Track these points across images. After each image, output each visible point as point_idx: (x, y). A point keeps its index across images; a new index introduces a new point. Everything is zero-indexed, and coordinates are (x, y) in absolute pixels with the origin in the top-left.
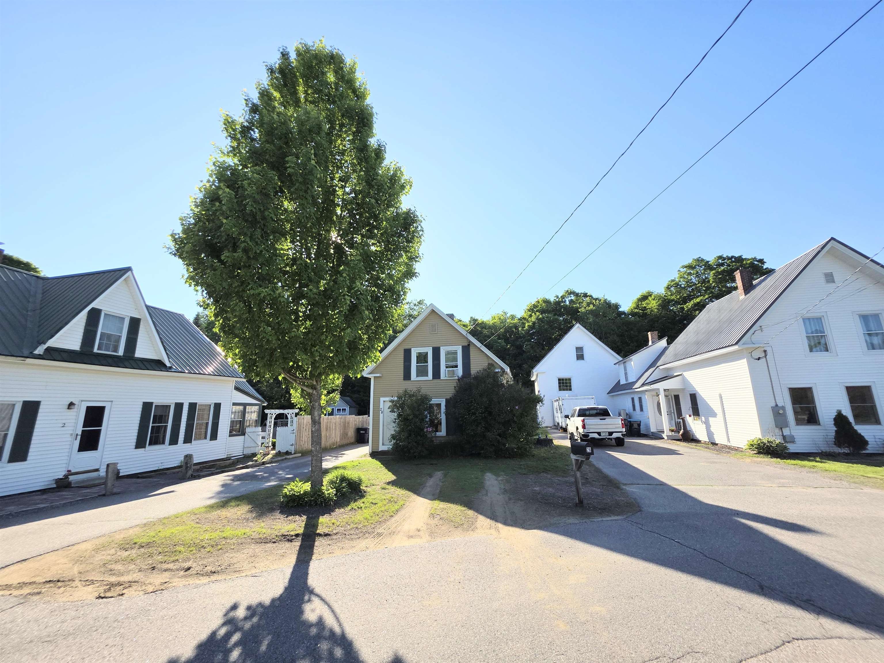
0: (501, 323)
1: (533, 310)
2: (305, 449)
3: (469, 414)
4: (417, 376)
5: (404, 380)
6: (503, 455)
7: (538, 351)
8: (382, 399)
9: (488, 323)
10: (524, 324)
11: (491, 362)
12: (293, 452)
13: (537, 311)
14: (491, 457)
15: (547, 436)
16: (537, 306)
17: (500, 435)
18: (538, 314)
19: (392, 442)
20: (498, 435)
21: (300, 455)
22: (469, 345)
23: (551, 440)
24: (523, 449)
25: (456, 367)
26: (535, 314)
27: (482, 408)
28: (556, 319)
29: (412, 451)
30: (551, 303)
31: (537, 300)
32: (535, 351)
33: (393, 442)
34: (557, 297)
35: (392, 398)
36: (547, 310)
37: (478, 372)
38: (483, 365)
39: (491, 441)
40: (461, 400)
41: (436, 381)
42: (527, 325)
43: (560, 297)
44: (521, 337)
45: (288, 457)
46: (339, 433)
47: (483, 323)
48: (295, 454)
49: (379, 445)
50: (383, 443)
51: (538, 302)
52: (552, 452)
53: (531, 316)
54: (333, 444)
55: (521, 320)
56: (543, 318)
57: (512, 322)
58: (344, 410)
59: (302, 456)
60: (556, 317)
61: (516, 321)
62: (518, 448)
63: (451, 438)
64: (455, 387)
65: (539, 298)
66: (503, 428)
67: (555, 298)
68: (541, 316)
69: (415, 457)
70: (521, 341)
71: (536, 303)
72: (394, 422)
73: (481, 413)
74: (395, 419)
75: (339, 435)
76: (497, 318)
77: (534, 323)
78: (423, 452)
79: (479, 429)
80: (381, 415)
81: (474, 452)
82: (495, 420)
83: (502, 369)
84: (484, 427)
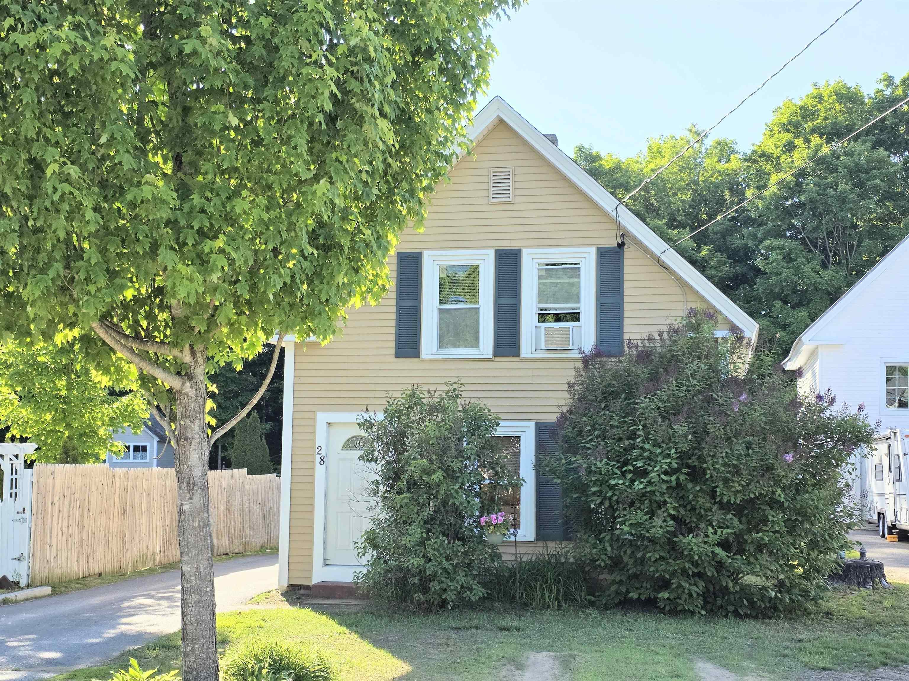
0: (682, 169)
1: (797, 125)
2: (58, 572)
3: (623, 474)
4: (442, 345)
5: (397, 355)
6: (731, 608)
7: (807, 269)
8: (322, 418)
9: (635, 167)
10: (762, 175)
11: (697, 305)
12: (23, 582)
13: (813, 131)
14: (692, 613)
15: (863, 554)
16: (814, 114)
17: (724, 545)
18: (816, 140)
19: (368, 557)
20: (719, 545)
21: (48, 590)
22: (621, 245)
23: (879, 567)
24: (796, 591)
25: (575, 317)
26: (807, 141)
27: (669, 455)
28: (880, 161)
29: (435, 586)
30: (863, 103)
31: (812, 91)
32: (798, 271)
33: (371, 554)
34: (889, 81)
35: (366, 416)
36: (850, 129)
37: (650, 339)
38: (674, 313)
39: (695, 564)
40: (594, 429)
41: (505, 362)
42: (774, 179)
43: (897, 81)
44: (748, 221)
45: (11, 596)
46: (160, 524)
47: (617, 168)
48: (28, 586)
49: (311, 563)
50: (325, 560)
51: (820, 98)
52: (886, 603)
53: (790, 147)
54: (144, 559)
55: (755, 161)
56: (835, 155)
57: (722, 166)
58: (140, 449)
59: (55, 592)
60: (882, 152)
61: (735, 163)
62: (780, 586)
63: (553, 547)
64: (570, 385)
65: (822, 83)
66: (736, 522)
67: (882, 86)
68: (826, 150)
69: (443, 604)
70: (754, 236)
71: (810, 103)
72: (375, 493)
73: (666, 473)
74: (377, 483)
75: (160, 532)
76: (667, 153)
77: (801, 174)
78: (471, 589)
79: (658, 522)
80: (320, 470)
81: (634, 595)
82: (713, 494)
83: (734, 329)
84: (673, 517)
